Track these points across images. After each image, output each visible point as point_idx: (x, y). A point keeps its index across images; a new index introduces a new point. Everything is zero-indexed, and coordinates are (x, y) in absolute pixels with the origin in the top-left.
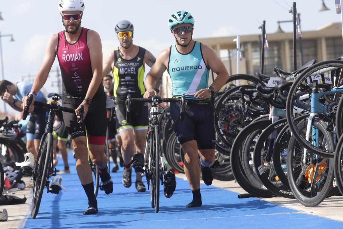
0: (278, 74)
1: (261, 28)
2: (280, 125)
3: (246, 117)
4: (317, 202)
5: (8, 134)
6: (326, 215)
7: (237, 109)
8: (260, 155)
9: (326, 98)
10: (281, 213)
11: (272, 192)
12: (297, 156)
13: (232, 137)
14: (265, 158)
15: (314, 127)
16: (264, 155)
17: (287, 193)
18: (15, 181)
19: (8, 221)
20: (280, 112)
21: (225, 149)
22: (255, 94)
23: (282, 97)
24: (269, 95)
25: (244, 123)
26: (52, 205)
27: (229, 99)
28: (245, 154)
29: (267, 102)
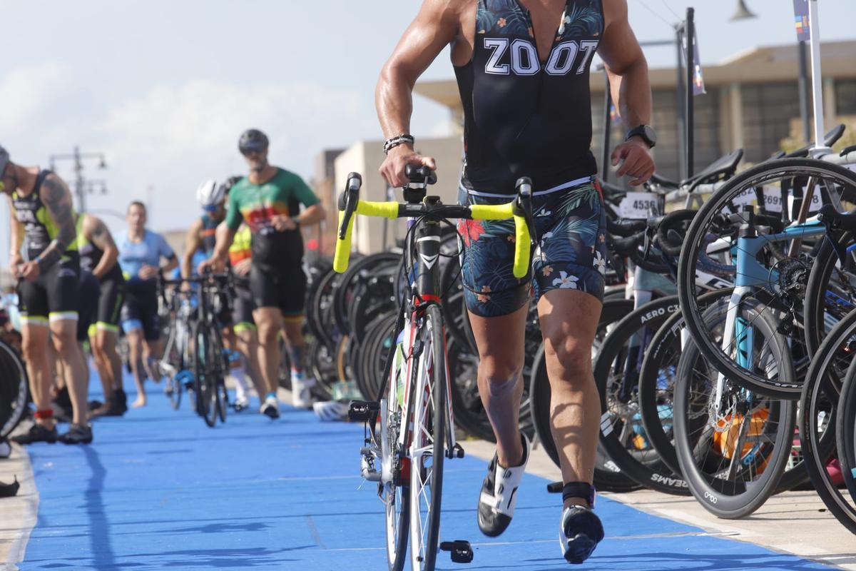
2: (655, 313)
4: (747, 508)
6: (773, 543)
8: (604, 387)
9: (773, 249)
10: (659, 535)
11: (632, 479)
12: (696, 392)
14: (616, 394)
15: (743, 321)
16: (614, 387)
17: (671, 482)
20: (654, 281)
23: (664, 245)
24: (629, 240)
29: (623, 257)
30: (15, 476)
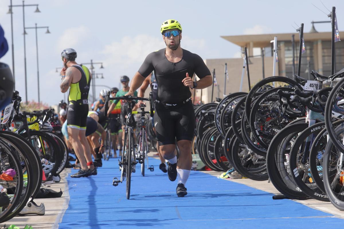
0: (315, 77)
1: (299, 31)
2: (316, 129)
3: (283, 119)
5: (45, 127)
7: (274, 110)
8: (296, 158)
10: (316, 217)
11: (307, 194)
12: (332, 160)
13: (267, 137)
14: (301, 160)
16: (300, 158)
17: (322, 196)
18: (50, 174)
19: (46, 215)
20: (317, 115)
21: (260, 149)
22: (292, 97)
23: (320, 101)
24: (307, 99)
25: (280, 125)
26: (88, 200)
27: (265, 101)
28: (281, 156)
29: (304, 106)
30: (61, 189)
